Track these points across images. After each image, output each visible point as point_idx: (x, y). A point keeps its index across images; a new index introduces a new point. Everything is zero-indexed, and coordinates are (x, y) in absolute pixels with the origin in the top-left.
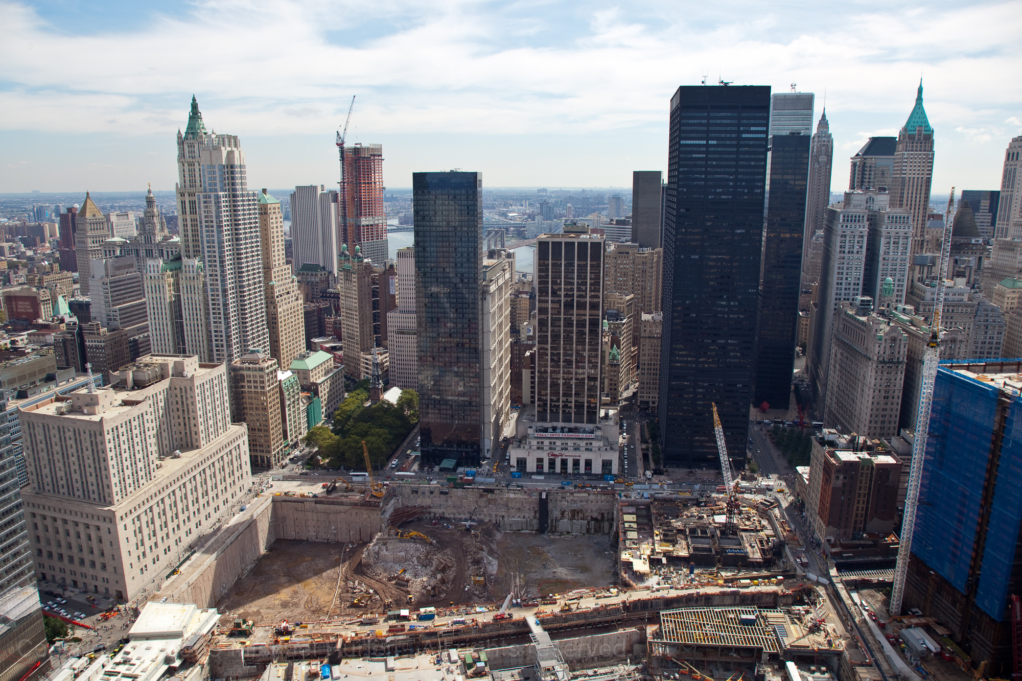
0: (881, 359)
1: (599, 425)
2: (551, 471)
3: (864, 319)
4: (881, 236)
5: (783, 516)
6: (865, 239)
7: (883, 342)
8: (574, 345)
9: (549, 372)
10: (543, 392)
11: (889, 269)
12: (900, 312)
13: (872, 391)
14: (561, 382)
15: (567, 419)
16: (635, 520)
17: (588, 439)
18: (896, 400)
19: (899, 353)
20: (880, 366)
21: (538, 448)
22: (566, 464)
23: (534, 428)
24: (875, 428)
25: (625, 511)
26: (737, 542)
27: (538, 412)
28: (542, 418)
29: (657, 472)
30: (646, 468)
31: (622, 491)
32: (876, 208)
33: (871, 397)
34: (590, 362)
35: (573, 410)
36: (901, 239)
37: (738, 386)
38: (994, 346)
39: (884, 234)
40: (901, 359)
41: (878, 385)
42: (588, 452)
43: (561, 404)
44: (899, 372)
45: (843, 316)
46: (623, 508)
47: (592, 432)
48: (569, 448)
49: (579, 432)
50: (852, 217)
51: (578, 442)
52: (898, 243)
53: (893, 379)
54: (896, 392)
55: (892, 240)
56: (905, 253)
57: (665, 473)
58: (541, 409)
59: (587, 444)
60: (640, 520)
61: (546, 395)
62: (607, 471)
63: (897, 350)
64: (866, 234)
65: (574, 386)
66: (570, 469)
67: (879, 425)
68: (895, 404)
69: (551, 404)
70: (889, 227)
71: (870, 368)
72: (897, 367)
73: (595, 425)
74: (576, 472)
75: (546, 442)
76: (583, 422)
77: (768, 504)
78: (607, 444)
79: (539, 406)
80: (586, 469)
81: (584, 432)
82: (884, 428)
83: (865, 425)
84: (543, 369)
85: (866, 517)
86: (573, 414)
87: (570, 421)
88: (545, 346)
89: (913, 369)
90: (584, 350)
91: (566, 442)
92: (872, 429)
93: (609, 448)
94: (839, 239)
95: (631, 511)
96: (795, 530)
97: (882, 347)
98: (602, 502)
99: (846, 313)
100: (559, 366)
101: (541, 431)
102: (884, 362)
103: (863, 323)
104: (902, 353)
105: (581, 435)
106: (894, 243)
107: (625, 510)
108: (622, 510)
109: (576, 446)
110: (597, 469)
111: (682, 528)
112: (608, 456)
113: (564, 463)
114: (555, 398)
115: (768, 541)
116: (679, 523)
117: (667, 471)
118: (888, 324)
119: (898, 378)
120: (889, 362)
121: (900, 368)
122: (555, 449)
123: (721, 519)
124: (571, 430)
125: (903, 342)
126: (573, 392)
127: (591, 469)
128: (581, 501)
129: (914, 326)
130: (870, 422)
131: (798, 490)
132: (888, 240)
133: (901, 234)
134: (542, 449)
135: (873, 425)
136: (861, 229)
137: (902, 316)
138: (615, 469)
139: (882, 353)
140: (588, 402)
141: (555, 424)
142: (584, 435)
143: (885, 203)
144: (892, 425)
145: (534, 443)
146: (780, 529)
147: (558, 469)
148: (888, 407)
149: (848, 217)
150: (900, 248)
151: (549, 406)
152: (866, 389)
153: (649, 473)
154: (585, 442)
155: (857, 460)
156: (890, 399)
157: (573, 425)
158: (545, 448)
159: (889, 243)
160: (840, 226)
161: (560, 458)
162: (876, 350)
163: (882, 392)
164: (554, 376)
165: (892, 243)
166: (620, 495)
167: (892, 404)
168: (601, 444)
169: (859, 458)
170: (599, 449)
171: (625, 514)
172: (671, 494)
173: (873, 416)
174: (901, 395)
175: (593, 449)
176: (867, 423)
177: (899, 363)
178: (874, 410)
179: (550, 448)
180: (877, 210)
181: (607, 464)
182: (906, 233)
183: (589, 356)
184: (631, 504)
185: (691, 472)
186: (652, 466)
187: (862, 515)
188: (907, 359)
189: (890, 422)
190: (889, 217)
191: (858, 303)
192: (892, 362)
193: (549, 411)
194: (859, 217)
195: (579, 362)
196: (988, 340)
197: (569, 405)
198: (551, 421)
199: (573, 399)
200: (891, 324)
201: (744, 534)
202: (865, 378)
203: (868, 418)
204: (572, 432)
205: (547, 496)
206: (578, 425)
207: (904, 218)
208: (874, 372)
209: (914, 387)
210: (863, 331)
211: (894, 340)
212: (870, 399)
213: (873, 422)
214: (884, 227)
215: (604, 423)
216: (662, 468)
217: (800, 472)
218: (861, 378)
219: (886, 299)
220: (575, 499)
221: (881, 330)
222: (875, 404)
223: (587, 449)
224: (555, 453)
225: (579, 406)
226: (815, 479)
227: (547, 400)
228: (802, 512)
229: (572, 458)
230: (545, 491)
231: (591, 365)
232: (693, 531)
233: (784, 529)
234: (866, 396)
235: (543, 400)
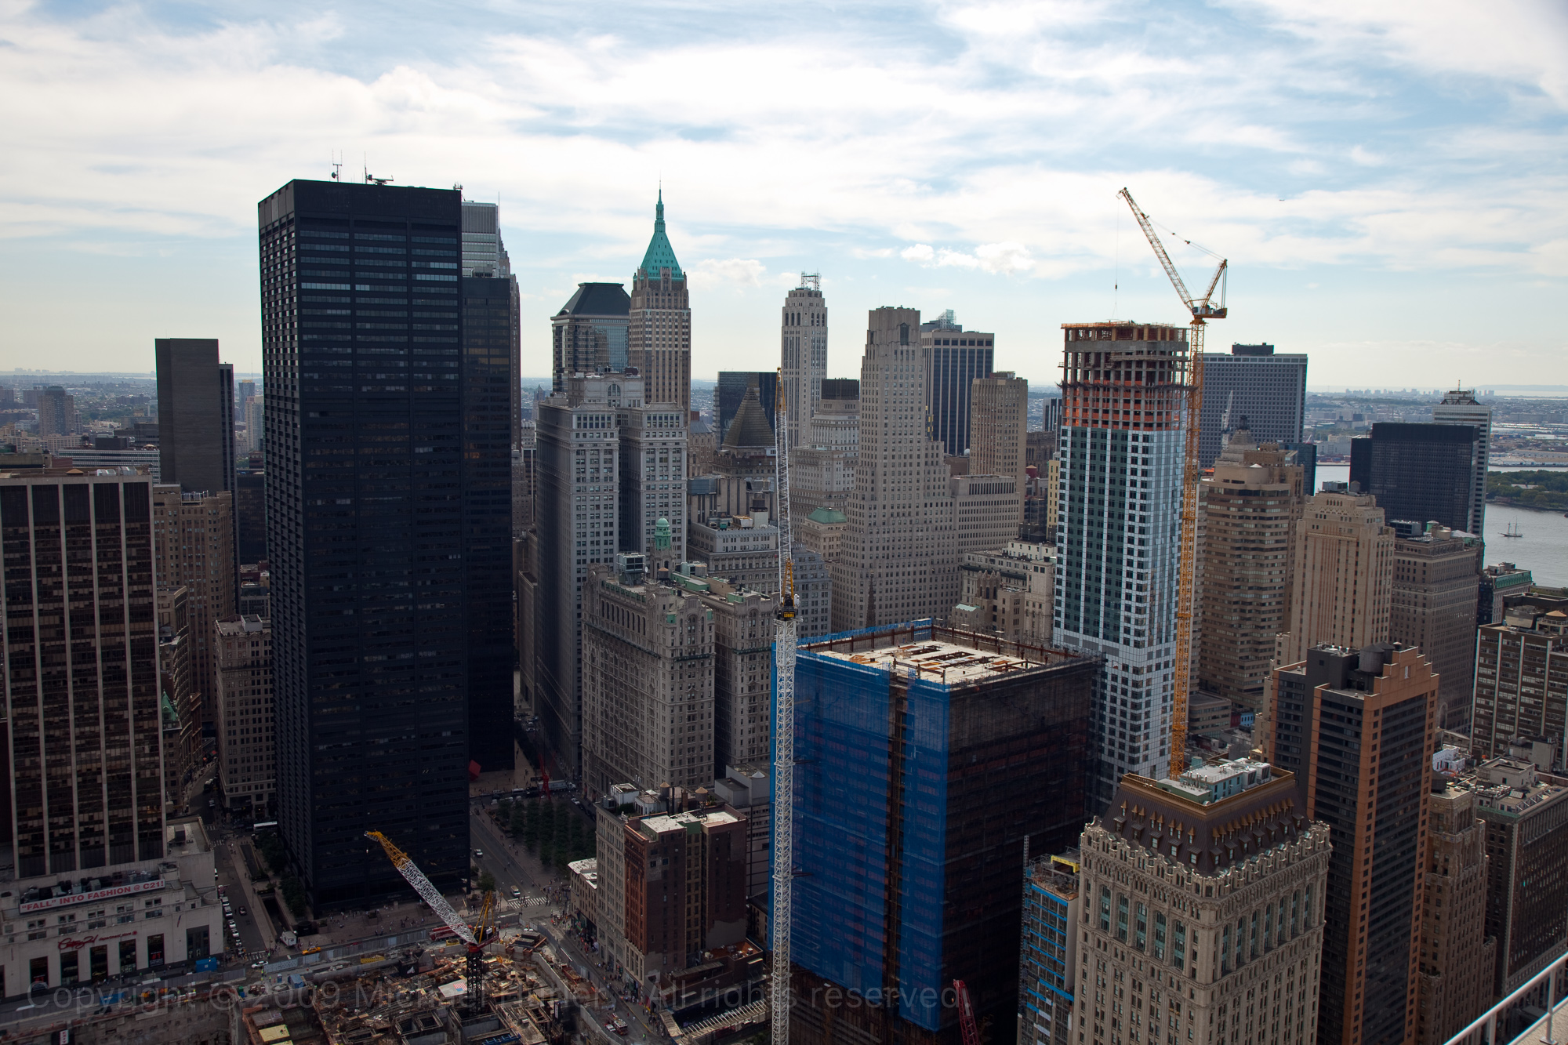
0: (677, 654)
1: (168, 859)
2: (68, 980)
3: (638, 590)
4: (640, 450)
5: (560, 956)
6: (616, 456)
7: (678, 625)
8: (101, 700)
9: (43, 764)
10: (31, 812)
11: (658, 504)
12: (687, 575)
13: (668, 710)
14: (74, 782)
15: (94, 859)
16: (286, 1034)
17: (151, 892)
18: (705, 721)
19: (703, 641)
20: (677, 667)
21: (32, 937)
22: (104, 958)
23: (16, 894)
24: (680, 771)
25: (259, 1022)
26: (494, 1024)
27: (21, 857)
28: (32, 868)
29: (304, 930)
30: (281, 925)
31: (243, 983)
32: (625, 404)
33: (668, 720)
34: (138, 730)
35: (107, 838)
36: (671, 453)
37: (444, 734)
38: (820, 615)
39: (644, 446)
40: (707, 651)
41: (677, 700)
42: (153, 920)
43: (77, 830)
44: (707, 672)
45: (598, 589)
46: (255, 1017)
47: (155, 877)
48: (108, 922)
49: (128, 882)
50: (591, 419)
51: (127, 903)
52: (666, 460)
53: (698, 685)
54: (706, 705)
55: (658, 456)
56: (677, 476)
57: (320, 929)
58: (27, 850)
59: (148, 904)
60: (297, 1033)
61: (40, 816)
62: (198, 952)
63: (700, 636)
64: (616, 447)
65: (105, 787)
66: (114, 966)
67: (686, 766)
68: (706, 727)
69: (51, 835)
70: (651, 434)
71: (661, 673)
72: (703, 664)
73: (161, 861)
74: (128, 969)
75: (52, 920)
76: (132, 860)
77: (531, 941)
78: (193, 895)
79: (21, 843)
80: (150, 958)
81: (139, 878)
82: (693, 770)
83: (663, 771)
84: (27, 762)
85: (703, 923)
86: (107, 848)
87: (102, 863)
88: (30, 710)
89: (724, 664)
90: (125, 707)
91: (101, 908)
92: (676, 774)
93: (198, 902)
94: (574, 457)
95: (272, 1020)
96: (589, 977)
97: (677, 633)
98: (201, 1018)
99: (603, 584)
100: (66, 750)
101: (33, 897)
102: (682, 659)
103: (638, 597)
104: (707, 640)
105: (133, 888)
106: (661, 460)
107: (259, 1020)
108: (252, 1022)
109: (123, 913)
110: (176, 951)
111: (386, 1025)
112: (196, 920)
113: (99, 958)
114: (61, 820)
115: (547, 1008)
116: (379, 1018)
117: (324, 924)
118: (680, 594)
119: (706, 683)
120: (691, 658)
121: (707, 665)
122: (74, 930)
123: (457, 988)
124: (105, 882)
125: (707, 623)
126: (105, 799)
127: (162, 955)
128: (154, 1028)
129: (715, 594)
130: (672, 763)
131: (577, 905)
132: (651, 456)
133: (671, 446)
134: (43, 935)
135: (676, 768)
136: (608, 439)
137: (692, 581)
138: (217, 945)
139: (677, 643)
140: (140, 814)
141: (65, 876)
142: (141, 886)
143: (638, 394)
144: (705, 763)
145: (22, 927)
146: (564, 984)
147: (85, 972)
148: (697, 732)
149: (585, 419)
150: (672, 469)
151: (47, 839)
152: (658, 710)
153: (289, 937)
154: (144, 900)
155: (680, 827)
156: (698, 719)
157: (108, 870)
158: (49, 933)
159: (653, 460)
160: (573, 435)
161: (88, 947)
162: (667, 639)
163: (685, 709)
164: (57, 771)
165: (658, 460)
166: (240, 992)
167: (702, 727)
168: (181, 896)
169: (681, 823)
170: (178, 909)
171: (263, 1027)
172: (345, 966)
173: (675, 753)
174: (713, 710)
175: (165, 911)
176: (667, 766)
177: (705, 657)
178: (676, 742)
179: (63, 931)
180: (627, 406)
181: (198, 939)
182: (677, 444)
183: (136, 719)
184: (271, 1005)
185: (374, 915)
186: (291, 920)
187: (696, 920)
188: (717, 650)
189: (702, 759)
190: (649, 418)
191: (623, 564)
192: (695, 658)
193: (47, 851)
194: (603, 418)
195: (114, 734)
196: (810, 608)
197: (97, 828)
198: (54, 871)
199: (106, 814)
200: (684, 595)
201: (502, 1006)
202: (653, 690)
203: (667, 757)
204: (109, 885)
205: (72, 1037)
206: (122, 868)
207: (672, 418)
208: (668, 676)
209: (729, 695)
210: (641, 611)
211: (693, 619)
212: (668, 725)
213: (676, 762)
214: (643, 434)
215: (176, 852)
216: (311, 919)
217: (578, 872)
218: (646, 691)
219: (663, 554)
220: (139, 1026)
221: (671, 605)
222: (675, 731)
223: (149, 915)
224: (75, 938)
225: (121, 828)
226: (611, 875)
227: (41, 828)
228: (591, 942)
229: (118, 940)
230: (65, 1027)
231: (141, 736)
232: (407, 1025)
233: (569, 979)
234: (658, 721)
235: (32, 829)
